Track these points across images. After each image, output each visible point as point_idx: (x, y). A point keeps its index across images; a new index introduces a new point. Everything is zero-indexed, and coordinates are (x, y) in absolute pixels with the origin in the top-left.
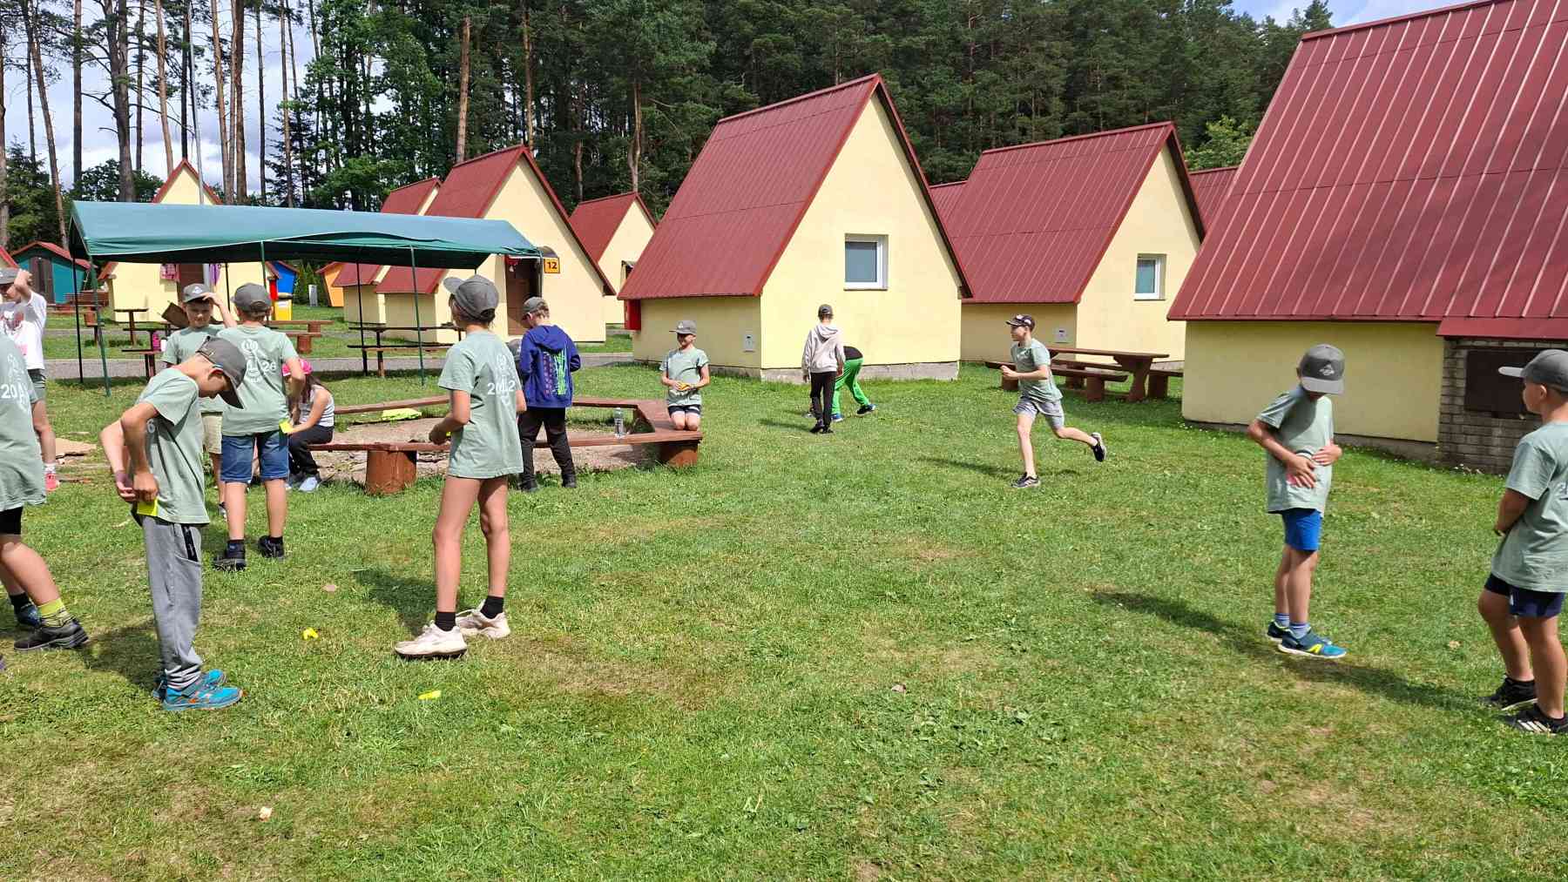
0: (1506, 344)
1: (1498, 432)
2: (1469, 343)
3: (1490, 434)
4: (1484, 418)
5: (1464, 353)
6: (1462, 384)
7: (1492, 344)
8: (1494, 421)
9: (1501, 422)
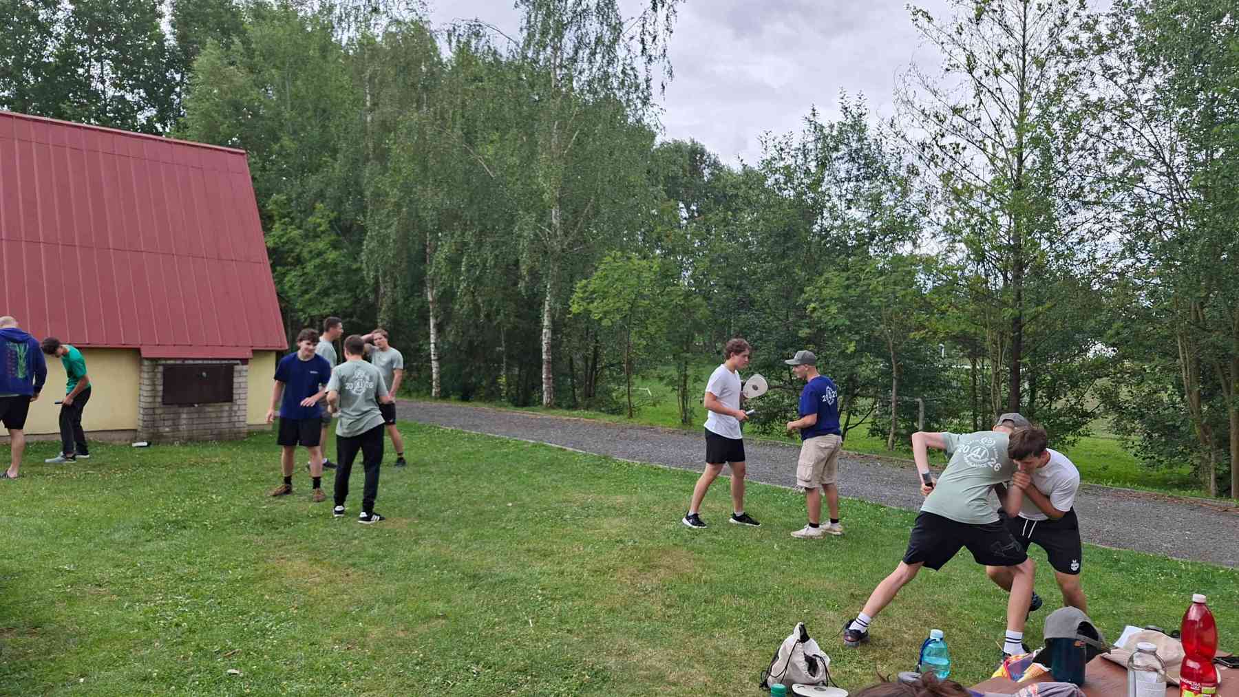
0: (187, 362)
1: (184, 416)
2: (163, 362)
3: (179, 418)
4: (175, 408)
5: (161, 369)
6: (161, 388)
7: (179, 362)
8: (181, 410)
9: (186, 410)
